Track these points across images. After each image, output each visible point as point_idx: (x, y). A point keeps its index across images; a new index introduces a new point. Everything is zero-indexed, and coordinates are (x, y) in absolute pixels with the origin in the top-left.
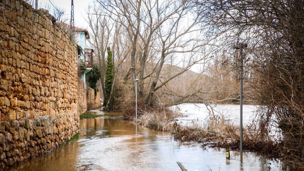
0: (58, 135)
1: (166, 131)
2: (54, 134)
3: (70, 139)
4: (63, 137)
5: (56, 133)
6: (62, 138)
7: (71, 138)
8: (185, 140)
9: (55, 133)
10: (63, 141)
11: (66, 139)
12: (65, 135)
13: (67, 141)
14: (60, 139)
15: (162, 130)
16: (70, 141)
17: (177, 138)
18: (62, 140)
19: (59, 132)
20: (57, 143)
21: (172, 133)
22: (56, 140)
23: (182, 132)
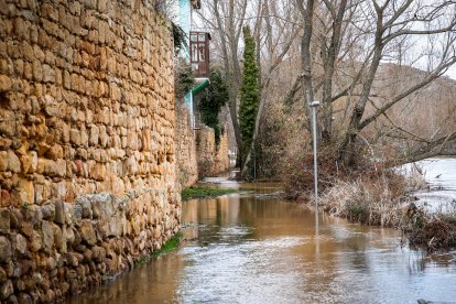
0: (132, 239)
1: (390, 225)
2: (122, 235)
3: (159, 247)
4: (143, 242)
5: (127, 235)
6: (142, 246)
7: (163, 246)
8: (438, 247)
9: (125, 233)
10: (145, 252)
11: (150, 248)
12: (149, 238)
13: (153, 252)
14: (136, 247)
15: (379, 224)
16: (160, 251)
17: (418, 243)
18: (140, 251)
19: (133, 231)
20: (129, 257)
21: (406, 231)
22: (126, 251)
23: (428, 228)
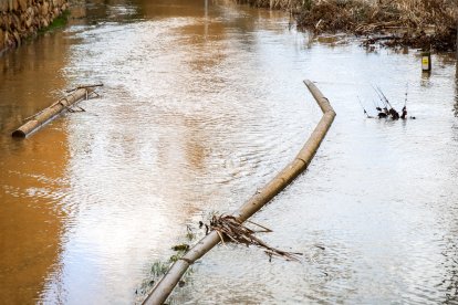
0: (19, 15)
1: (279, 7)
2: (8, 11)
3: (46, 24)
4: (30, 19)
5: (13, 11)
6: (28, 23)
7: (50, 24)
8: (325, 29)
9: (11, 8)
10: (32, 29)
11: (37, 26)
12: (36, 15)
13: (41, 29)
14: (23, 23)
15: (268, 5)
16: (47, 29)
17: (306, 25)
18: (27, 28)
19: (19, 7)
20: (16, 34)
21: (294, 13)
22: (13, 28)
23: (316, 10)
